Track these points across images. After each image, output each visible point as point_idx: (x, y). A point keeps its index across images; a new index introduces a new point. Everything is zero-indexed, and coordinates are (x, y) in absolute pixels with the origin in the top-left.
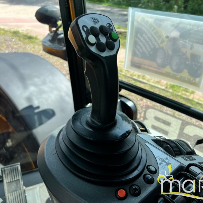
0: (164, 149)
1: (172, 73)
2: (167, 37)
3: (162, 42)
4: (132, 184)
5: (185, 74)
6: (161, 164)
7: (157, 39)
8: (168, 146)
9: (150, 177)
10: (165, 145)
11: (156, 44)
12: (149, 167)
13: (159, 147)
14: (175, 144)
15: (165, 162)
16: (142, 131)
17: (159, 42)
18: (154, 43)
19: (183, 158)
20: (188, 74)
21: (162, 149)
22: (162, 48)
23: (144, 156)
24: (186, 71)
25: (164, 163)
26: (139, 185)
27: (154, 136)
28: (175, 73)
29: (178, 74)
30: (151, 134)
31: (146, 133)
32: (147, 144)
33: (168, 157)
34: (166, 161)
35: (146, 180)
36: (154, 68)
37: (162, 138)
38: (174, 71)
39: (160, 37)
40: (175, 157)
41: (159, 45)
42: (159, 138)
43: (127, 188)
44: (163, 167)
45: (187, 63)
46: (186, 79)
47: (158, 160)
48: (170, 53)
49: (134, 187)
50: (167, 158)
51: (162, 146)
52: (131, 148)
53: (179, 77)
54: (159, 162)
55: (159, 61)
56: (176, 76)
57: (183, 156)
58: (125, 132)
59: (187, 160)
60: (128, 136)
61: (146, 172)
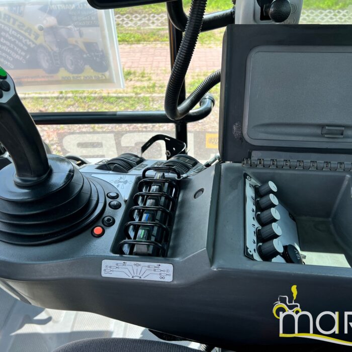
0: (113, 171)
1: (71, 76)
2: (41, 29)
3: (37, 37)
4: (103, 217)
5: (89, 72)
6: (118, 186)
7: (27, 34)
8: (116, 166)
9: (114, 202)
10: (112, 167)
11: (29, 43)
12: (109, 195)
13: (107, 172)
14: (121, 160)
15: (121, 182)
16: (79, 165)
17: (32, 37)
18: (26, 42)
19: (136, 169)
20: (92, 71)
21: (111, 172)
22: (41, 46)
23: (98, 187)
24: (87, 67)
25: (121, 184)
26: (110, 215)
27: (96, 164)
28: (75, 75)
29: (79, 75)
30: (90, 163)
31: (84, 165)
32: (93, 175)
33: (122, 176)
34: (122, 180)
35: (113, 207)
36: (43, 77)
37: (104, 161)
38: (72, 73)
39: (29, 30)
40: (128, 172)
41: (34, 43)
42: (101, 163)
43: (101, 224)
44: (122, 187)
45: (85, 56)
46: (94, 78)
47: (113, 184)
48: (56, 49)
49: (106, 219)
50: (121, 178)
51: (110, 170)
52: (83, 186)
53: (82, 78)
54: (115, 185)
55: (45, 65)
56: (79, 79)
57: (134, 168)
58: (67, 172)
59: (139, 170)
60: (73, 175)
61: (108, 200)
